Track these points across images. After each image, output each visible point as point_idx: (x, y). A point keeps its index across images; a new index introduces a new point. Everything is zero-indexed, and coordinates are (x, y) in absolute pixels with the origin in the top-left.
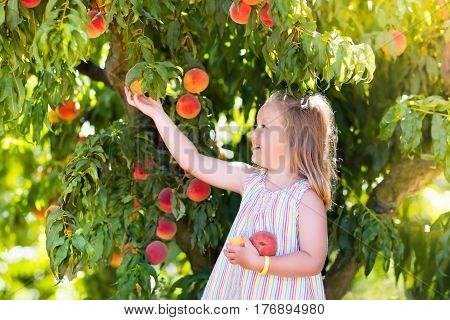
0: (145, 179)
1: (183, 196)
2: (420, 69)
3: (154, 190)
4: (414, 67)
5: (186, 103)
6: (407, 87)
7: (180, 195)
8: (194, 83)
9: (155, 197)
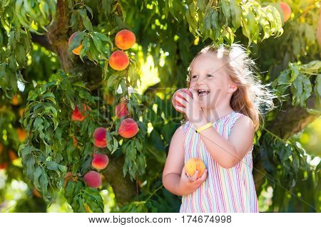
0: (81, 120)
1: (115, 133)
2: (301, 34)
3: (90, 129)
4: (296, 32)
5: (117, 58)
6: (289, 49)
7: (113, 133)
8: (124, 41)
9: (90, 134)
